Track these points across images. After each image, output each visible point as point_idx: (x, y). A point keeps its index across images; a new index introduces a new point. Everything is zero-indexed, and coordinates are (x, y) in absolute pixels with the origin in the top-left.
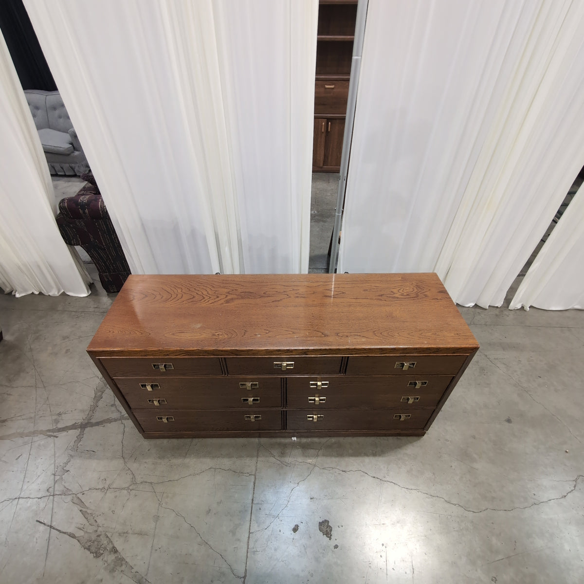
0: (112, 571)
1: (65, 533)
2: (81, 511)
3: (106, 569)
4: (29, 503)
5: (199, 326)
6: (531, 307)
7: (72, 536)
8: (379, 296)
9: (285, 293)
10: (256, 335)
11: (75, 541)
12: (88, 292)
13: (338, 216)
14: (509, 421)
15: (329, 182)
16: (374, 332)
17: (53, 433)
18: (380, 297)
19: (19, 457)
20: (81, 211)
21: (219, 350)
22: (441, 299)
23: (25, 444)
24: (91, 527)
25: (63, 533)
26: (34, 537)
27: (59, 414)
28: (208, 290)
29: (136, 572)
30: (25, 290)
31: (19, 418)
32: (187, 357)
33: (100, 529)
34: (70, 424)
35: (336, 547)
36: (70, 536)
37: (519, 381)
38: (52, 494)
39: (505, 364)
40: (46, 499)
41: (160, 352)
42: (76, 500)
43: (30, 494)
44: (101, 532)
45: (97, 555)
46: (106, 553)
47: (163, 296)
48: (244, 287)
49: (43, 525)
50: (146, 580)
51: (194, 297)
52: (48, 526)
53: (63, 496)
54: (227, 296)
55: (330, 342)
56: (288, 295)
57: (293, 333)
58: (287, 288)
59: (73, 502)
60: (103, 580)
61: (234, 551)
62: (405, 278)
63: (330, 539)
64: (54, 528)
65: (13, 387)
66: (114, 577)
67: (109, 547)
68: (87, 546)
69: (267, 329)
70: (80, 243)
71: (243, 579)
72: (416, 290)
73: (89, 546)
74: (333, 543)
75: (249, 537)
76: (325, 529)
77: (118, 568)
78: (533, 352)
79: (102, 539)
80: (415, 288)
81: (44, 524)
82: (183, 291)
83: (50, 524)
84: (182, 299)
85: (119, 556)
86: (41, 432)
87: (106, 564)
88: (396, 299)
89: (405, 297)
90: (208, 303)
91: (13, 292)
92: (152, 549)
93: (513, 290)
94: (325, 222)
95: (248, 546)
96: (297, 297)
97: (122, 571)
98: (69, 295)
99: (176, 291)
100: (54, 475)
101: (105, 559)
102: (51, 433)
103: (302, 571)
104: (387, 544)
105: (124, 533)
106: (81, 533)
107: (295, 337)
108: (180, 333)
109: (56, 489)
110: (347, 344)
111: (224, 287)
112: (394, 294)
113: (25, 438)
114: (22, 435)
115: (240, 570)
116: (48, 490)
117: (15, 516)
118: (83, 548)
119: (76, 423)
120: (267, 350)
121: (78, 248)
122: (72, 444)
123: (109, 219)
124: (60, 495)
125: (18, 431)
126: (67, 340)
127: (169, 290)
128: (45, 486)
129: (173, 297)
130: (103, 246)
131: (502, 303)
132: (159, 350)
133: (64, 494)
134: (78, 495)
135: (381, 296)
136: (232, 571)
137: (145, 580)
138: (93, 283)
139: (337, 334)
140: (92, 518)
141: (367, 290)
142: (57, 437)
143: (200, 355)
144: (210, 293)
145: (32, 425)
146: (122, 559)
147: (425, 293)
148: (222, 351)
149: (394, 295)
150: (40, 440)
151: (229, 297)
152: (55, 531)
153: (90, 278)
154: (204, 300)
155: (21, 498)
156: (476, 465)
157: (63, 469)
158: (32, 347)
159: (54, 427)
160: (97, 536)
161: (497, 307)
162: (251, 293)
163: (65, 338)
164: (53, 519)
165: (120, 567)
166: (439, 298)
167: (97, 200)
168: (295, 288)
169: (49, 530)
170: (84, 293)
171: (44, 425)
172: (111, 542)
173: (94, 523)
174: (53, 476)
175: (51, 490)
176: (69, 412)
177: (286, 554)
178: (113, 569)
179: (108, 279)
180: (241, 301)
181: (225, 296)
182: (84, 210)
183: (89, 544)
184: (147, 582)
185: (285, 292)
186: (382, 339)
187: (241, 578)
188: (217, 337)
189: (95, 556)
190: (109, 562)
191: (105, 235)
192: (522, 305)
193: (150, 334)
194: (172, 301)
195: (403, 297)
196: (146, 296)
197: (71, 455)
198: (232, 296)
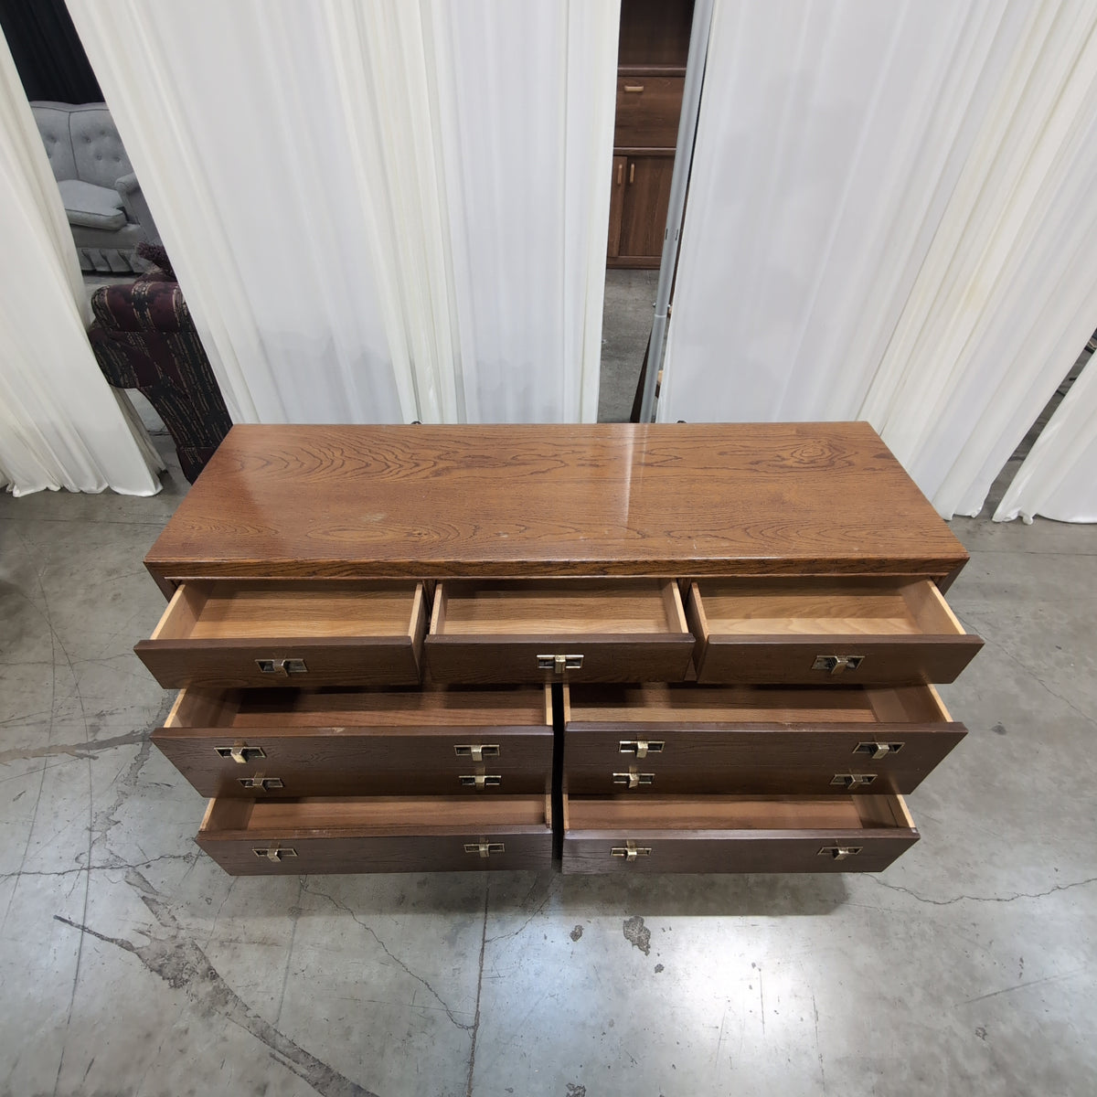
0: (208, 1013)
1: (112, 941)
2: (143, 898)
3: (194, 1009)
4: (40, 882)
5: (380, 517)
6: (1037, 517)
7: (127, 946)
8: (751, 463)
9: (557, 458)
10: (499, 535)
11: (133, 956)
12: (156, 488)
13: (660, 320)
14: (1000, 730)
15: (630, 287)
16: (746, 529)
17: (87, 750)
18: (753, 467)
19: (20, 795)
20: (137, 314)
21: (422, 564)
22: (880, 469)
23: (32, 770)
24: (163, 929)
25: (108, 940)
26: (50, 947)
27: (100, 715)
28: (397, 452)
29: (255, 1017)
30: (33, 484)
31: (20, 722)
32: (355, 578)
33: (183, 933)
34: (120, 733)
35: (659, 968)
36: (121, 946)
37: (1018, 655)
38: (85, 866)
39: (989, 624)
40: (73, 876)
41: (299, 566)
42: (132, 877)
43: (42, 865)
44: (184, 939)
45: (177, 983)
46: (195, 979)
47: (303, 464)
48: (473, 448)
49: (67, 925)
50: (275, 1030)
51: (367, 465)
52: (78, 927)
53: (107, 871)
54: (435, 464)
55: (654, 548)
56: (562, 462)
57: (577, 530)
58: (559, 448)
59: (129, 883)
60: (190, 1031)
61: (454, 975)
62: (803, 432)
63: (647, 955)
64: (90, 932)
65: (7, 665)
66: (211, 1026)
67: (201, 968)
68: (156, 965)
69: (521, 523)
70: (138, 384)
71: (472, 1031)
72: (828, 453)
73: (160, 966)
74: (653, 960)
75: (483, 948)
76: (635, 934)
77: (219, 1008)
78: (1043, 601)
79: (187, 952)
80: (826, 450)
81: (71, 923)
82: (346, 454)
83: (81, 923)
84: (343, 469)
85: (222, 987)
86: (65, 749)
87: (195, 1001)
88: (787, 470)
89: (807, 465)
90: (398, 476)
91: (9, 487)
92: (287, 973)
93: (1000, 487)
94: (623, 359)
95: (481, 967)
96: (583, 465)
97: (227, 1014)
98: (117, 494)
99: (329, 454)
100: (90, 830)
101: (193, 990)
102: (83, 751)
103: (592, 1015)
104: (761, 963)
105: (231, 941)
106: (144, 941)
107: (581, 538)
108: (340, 530)
109: (92, 857)
110: (692, 552)
111: (428, 448)
112: (784, 459)
113: (32, 759)
114: (24, 755)
115: (467, 1014)
116: (77, 858)
117: (12, 907)
118: (148, 970)
119: (133, 732)
120: (522, 562)
121: (135, 395)
122: (126, 770)
123: (194, 330)
124: (103, 868)
125: (18, 747)
126: (115, 576)
127: (315, 452)
128: (73, 852)
129: (325, 464)
130: (184, 389)
131: (980, 508)
132: (297, 562)
133: (108, 866)
134: (138, 869)
135: (757, 463)
136: (450, 1016)
137: (273, 1033)
138: (166, 472)
139: (669, 533)
140: (165, 911)
141: (725, 453)
142: (95, 758)
143: (382, 575)
144: (400, 457)
145: (47, 734)
146: (229, 992)
147: (848, 459)
148: (428, 565)
149: (785, 462)
150: (60, 763)
151: (442, 465)
152: (93, 936)
153: (160, 460)
154: (388, 470)
155: (24, 873)
156: (936, 814)
157: (108, 818)
158: (46, 588)
159: (90, 740)
160: (177, 947)
161: (970, 517)
162: (487, 458)
163: (110, 573)
164: (88, 914)
165: (223, 1006)
166: (877, 468)
167: (168, 292)
168: (577, 449)
169: (80, 934)
170: (148, 489)
171: (71, 735)
172: (205, 958)
173: (170, 922)
174: (88, 832)
175: (83, 858)
176: (119, 711)
177: (558, 981)
178: (209, 1011)
179: (195, 459)
180: (464, 473)
181: (432, 463)
182: (142, 311)
183: (160, 961)
184: (278, 1035)
185: (556, 455)
186: (763, 542)
187: (468, 1028)
188: (417, 539)
189: (172, 984)
190: (200, 996)
191: (186, 365)
192: (1019, 512)
193: (277, 532)
194: (322, 473)
195: (802, 465)
196: (269, 463)
197: (123, 793)
198: (448, 464)
